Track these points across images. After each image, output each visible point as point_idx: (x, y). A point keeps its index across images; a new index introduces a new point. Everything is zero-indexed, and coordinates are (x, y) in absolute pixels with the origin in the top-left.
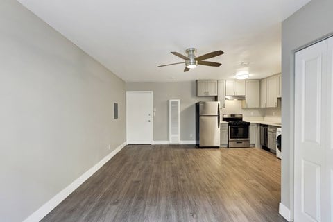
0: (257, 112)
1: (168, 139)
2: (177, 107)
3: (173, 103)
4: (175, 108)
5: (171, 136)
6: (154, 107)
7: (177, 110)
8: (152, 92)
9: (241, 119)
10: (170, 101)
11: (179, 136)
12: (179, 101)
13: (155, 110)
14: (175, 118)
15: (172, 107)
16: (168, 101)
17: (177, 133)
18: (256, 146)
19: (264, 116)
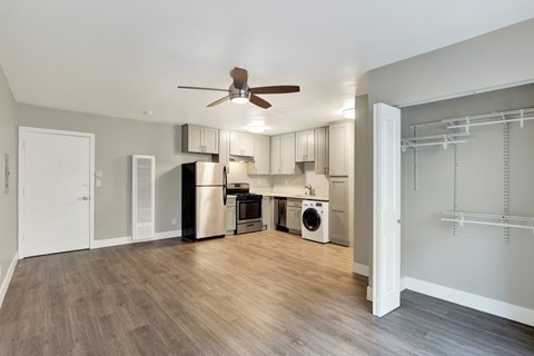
0: (265, 180)
1: (130, 233)
2: (150, 169)
3: (140, 161)
4: (145, 172)
5: (136, 226)
6: (97, 168)
7: (150, 175)
8: (93, 136)
9: (247, 191)
10: (136, 157)
11: (152, 224)
12: (153, 158)
13: (100, 174)
14: (144, 191)
15: (138, 169)
16: (130, 158)
17: (150, 220)
18: (269, 227)
19: (272, 186)
